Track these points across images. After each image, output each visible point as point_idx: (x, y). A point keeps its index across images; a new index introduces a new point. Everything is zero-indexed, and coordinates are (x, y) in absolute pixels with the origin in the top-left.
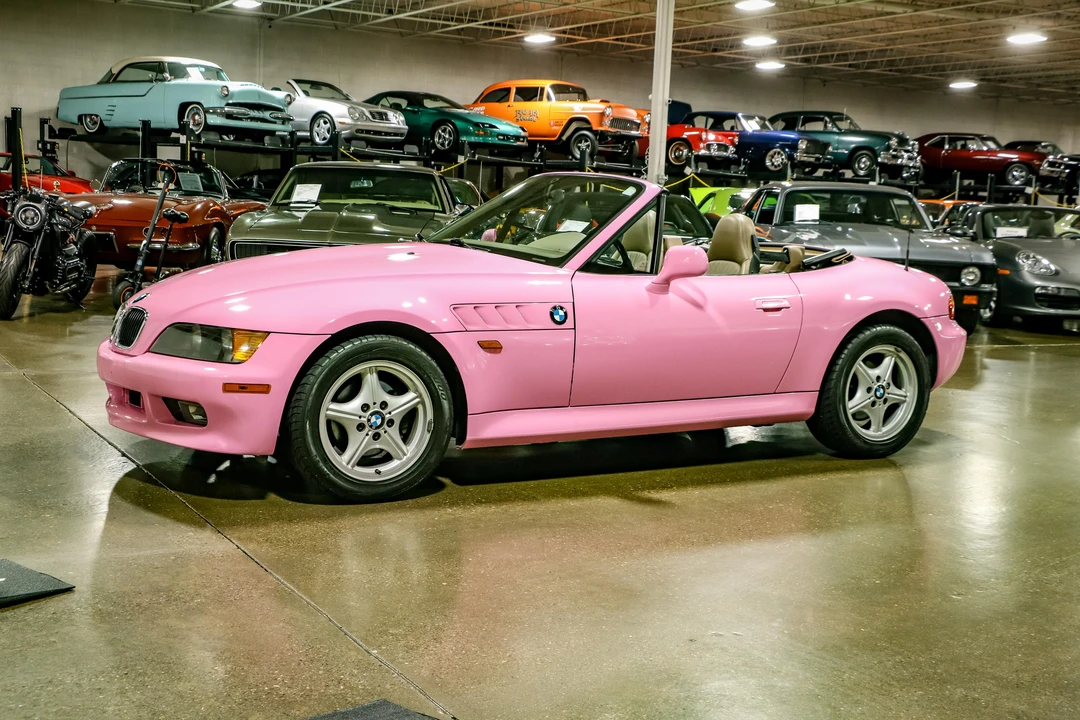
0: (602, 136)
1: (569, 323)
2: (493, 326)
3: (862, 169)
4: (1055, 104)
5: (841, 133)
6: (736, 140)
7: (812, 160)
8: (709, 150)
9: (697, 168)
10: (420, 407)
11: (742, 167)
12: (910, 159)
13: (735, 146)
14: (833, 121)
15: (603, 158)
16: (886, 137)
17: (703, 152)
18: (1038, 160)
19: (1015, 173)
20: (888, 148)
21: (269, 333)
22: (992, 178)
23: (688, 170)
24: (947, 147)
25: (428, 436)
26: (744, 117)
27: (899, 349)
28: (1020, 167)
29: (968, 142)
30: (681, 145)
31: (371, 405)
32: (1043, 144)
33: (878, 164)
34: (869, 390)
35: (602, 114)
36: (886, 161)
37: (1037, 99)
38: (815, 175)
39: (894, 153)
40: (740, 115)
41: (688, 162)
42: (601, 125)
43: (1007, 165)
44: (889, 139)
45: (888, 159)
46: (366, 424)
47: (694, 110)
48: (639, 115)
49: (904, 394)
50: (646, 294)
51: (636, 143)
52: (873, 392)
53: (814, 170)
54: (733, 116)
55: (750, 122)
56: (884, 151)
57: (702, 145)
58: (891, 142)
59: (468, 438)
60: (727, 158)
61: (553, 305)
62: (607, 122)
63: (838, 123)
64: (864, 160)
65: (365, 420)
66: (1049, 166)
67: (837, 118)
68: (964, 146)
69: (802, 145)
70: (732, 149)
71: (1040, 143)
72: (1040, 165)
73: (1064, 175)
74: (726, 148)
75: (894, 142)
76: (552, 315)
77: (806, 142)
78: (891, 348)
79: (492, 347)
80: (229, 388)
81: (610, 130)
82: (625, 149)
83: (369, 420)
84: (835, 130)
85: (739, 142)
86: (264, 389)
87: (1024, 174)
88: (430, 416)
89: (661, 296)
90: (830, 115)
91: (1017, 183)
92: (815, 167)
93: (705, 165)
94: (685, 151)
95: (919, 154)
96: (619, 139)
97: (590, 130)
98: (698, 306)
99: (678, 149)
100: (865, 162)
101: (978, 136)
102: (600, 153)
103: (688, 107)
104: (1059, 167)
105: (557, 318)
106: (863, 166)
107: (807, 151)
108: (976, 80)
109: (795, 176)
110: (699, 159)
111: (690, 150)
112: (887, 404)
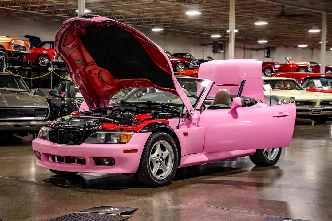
0: (9, 53)
4: (187, 37)
8: (58, 59)
9: (54, 68)
10: (170, 155)
15: (11, 64)
17: (54, 60)
18: (188, 62)
19: (180, 67)
21: (133, 133)
23: (51, 69)
25: (173, 164)
28: (181, 64)
30: (45, 57)
31: (159, 154)
32: (187, 54)
35: (10, 43)
37: (182, 35)
41: (49, 65)
42: (10, 48)
43: (176, 64)
46: (159, 161)
47: (42, 40)
48: (25, 44)
51: (24, 56)
57: (54, 57)
59: (181, 164)
62: (12, 46)
66: (192, 64)
72: (189, 64)
79: (186, 134)
80: (125, 151)
81: (14, 50)
82: (19, 59)
83: (159, 160)
86: (136, 151)
87: (183, 67)
88: (173, 157)
93: (57, 66)
94: (47, 60)
96: (17, 54)
97: (4, 50)
99: (43, 59)
102: (9, 61)
103: (38, 39)
104: (196, 64)
108: (163, 28)
110: (54, 63)
111: (49, 59)
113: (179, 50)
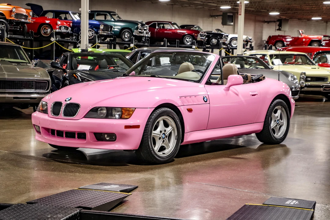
0: (10, 22)
1: (208, 102)
2: (189, 103)
3: (126, 38)
4: (196, 8)
5: (115, 21)
6: (71, 24)
7: (105, 34)
8: (60, 29)
9: (56, 38)
10: (173, 132)
11: (74, 38)
12: (146, 33)
13: (71, 27)
14: (111, 16)
15: (12, 33)
16: (136, 23)
17: (57, 30)
18: (196, 34)
19: (187, 39)
20: (137, 28)
21: (135, 108)
22: (178, 42)
23: (53, 39)
24: (157, 27)
25: (176, 140)
26: (72, 13)
27: (282, 107)
28: (189, 37)
29: (165, 25)
30: (47, 27)
31: (162, 131)
32: (195, 26)
33: (134, 36)
34: (275, 121)
35: (11, 11)
36: (137, 34)
37: (190, 6)
38: (106, 41)
39: (140, 31)
40: (70, 12)
41: (51, 35)
42: (11, 17)
43: (183, 36)
44: (137, 24)
45: (137, 33)
47: (44, 9)
48: (27, 12)
49: (283, 122)
50: (224, 91)
51: (26, 25)
52: (276, 122)
53: (105, 39)
54: (67, 13)
55: (75, 16)
56: (135, 30)
57: (57, 27)
58: (138, 26)
59: (184, 141)
60: (68, 33)
61: (203, 96)
62: (13, 15)
63: (113, 16)
64: (126, 34)
65: (161, 136)
66: (200, 36)
67: (112, 14)
68: (163, 27)
69: (102, 27)
70: (70, 29)
71: (194, 26)
72: (197, 36)
73: (206, 40)
74: (67, 29)
75: (140, 25)
76: (204, 99)
77: (103, 26)
78: (280, 107)
79: (190, 110)
80: (127, 127)
81: (15, 19)
82: (20, 28)
83: (162, 136)
84: (113, 20)
85: (72, 25)
86: (138, 127)
87: (190, 40)
88: (176, 134)
89: (228, 92)
90: (109, 12)
91: (188, 44)
92: (106, 37)
93: (59, 36)
94: (49, 30)
95: (149, 31)
96: (18, 23)
97: (5, 19)
98: (237, 95)
99: (45, 29)
100: (127, 35)
101: (170, 22)
102: (10, 31)
103: (41, 7)
104: (204, 37)
105: (205, 100)
106: (126, 37)
107: (103, 30)
109: (99, 41)
110: (57, 33)
111: (52, 29)
112: (280, 126)
113: (186, 22)
